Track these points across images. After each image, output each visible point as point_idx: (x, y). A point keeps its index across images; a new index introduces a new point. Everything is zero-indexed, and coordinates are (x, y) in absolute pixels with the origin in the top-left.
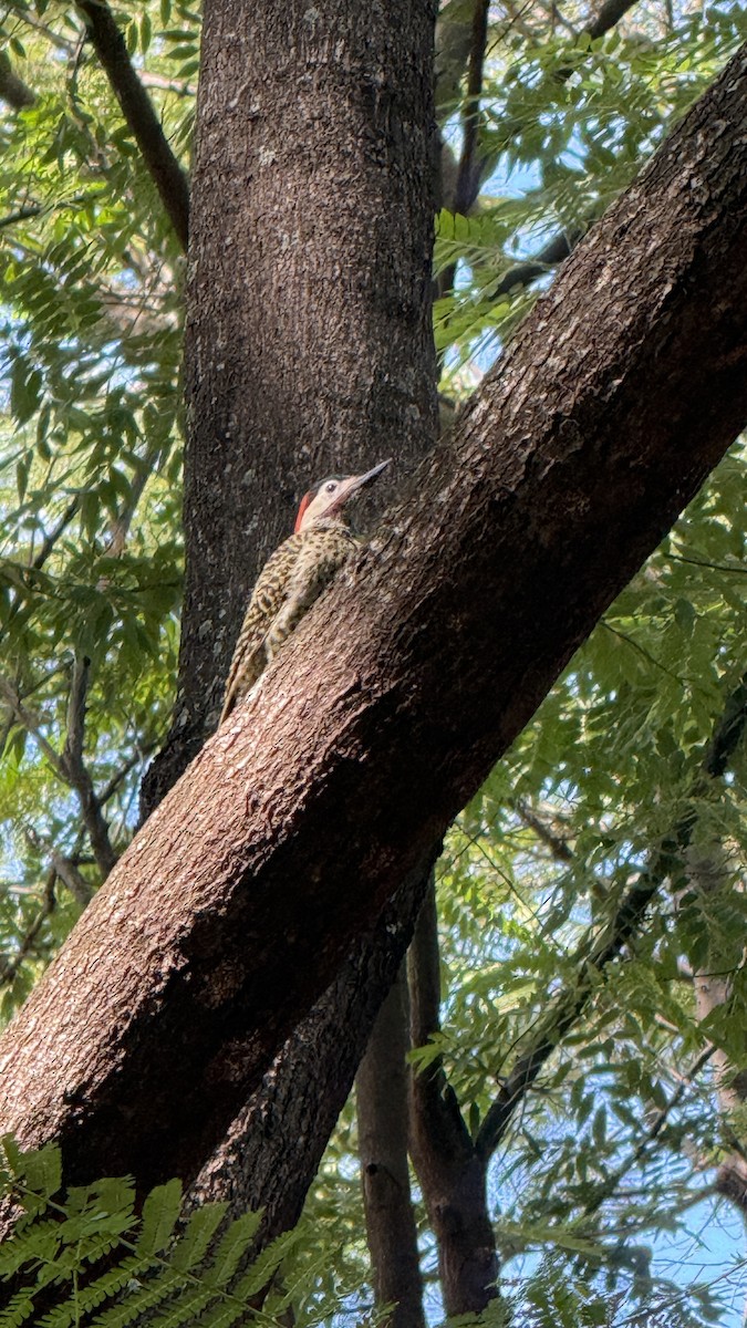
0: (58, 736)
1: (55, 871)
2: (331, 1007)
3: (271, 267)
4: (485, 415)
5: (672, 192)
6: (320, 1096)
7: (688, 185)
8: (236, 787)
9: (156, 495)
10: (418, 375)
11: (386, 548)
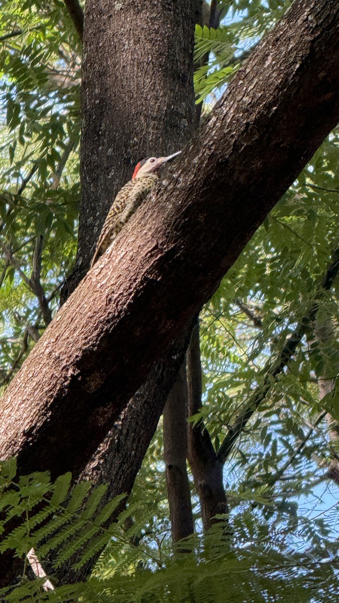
0: (29, 271)
1: (28, 332)
2: (147, 393)
3: (120, 56)
4: (215, 123)
5: (300, 22)
6: (142, 433)
7: (307, 19)
8: (101, 292)
9: (73, 161)
10: (187, 106)
11: (169, 184)
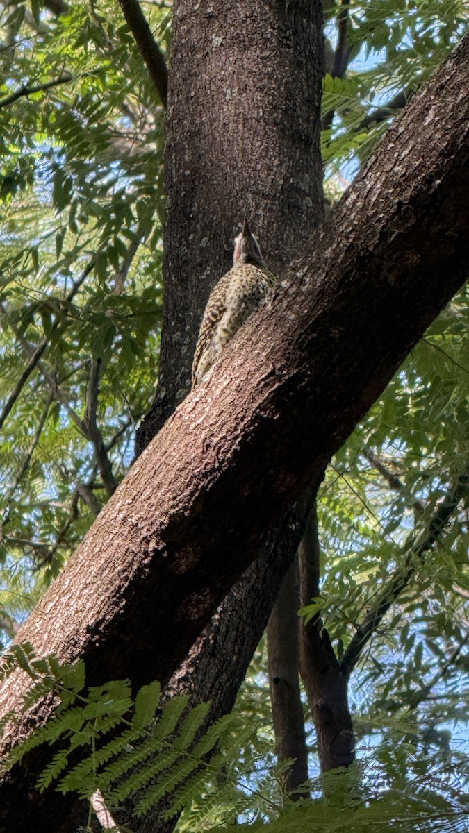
0: (81, 408)
1: (78, 493)
2: (254, 576)
3: (219, 110)
4: (355, 202)
6: (246, 632)
8: (196, 435)
9: (143, 258)
10: (311, 179)
11: (291, 286)
